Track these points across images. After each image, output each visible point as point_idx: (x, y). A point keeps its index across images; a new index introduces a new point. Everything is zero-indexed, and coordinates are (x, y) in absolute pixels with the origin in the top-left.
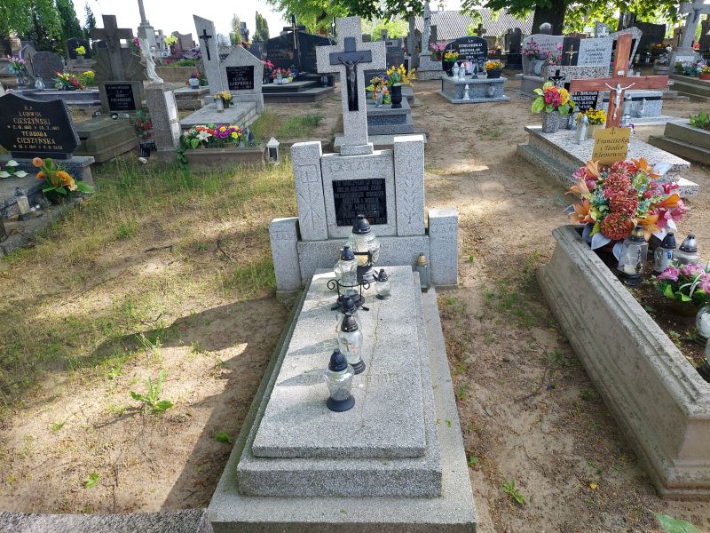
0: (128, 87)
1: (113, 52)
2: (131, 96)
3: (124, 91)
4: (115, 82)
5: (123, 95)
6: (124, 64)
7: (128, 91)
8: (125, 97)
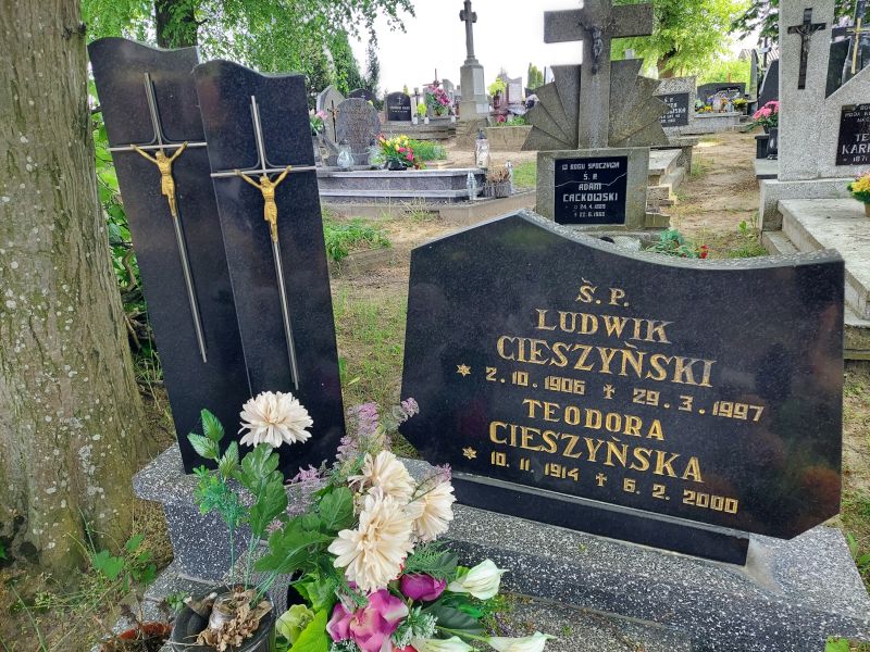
0: (617, 165)
1: (594, 72)
2: (620, 188)
3: (604, 175)
4: (580, 152)
5: (599, 186)
6: (614, 106)
7: (614, 175)
8: (604, 190)
